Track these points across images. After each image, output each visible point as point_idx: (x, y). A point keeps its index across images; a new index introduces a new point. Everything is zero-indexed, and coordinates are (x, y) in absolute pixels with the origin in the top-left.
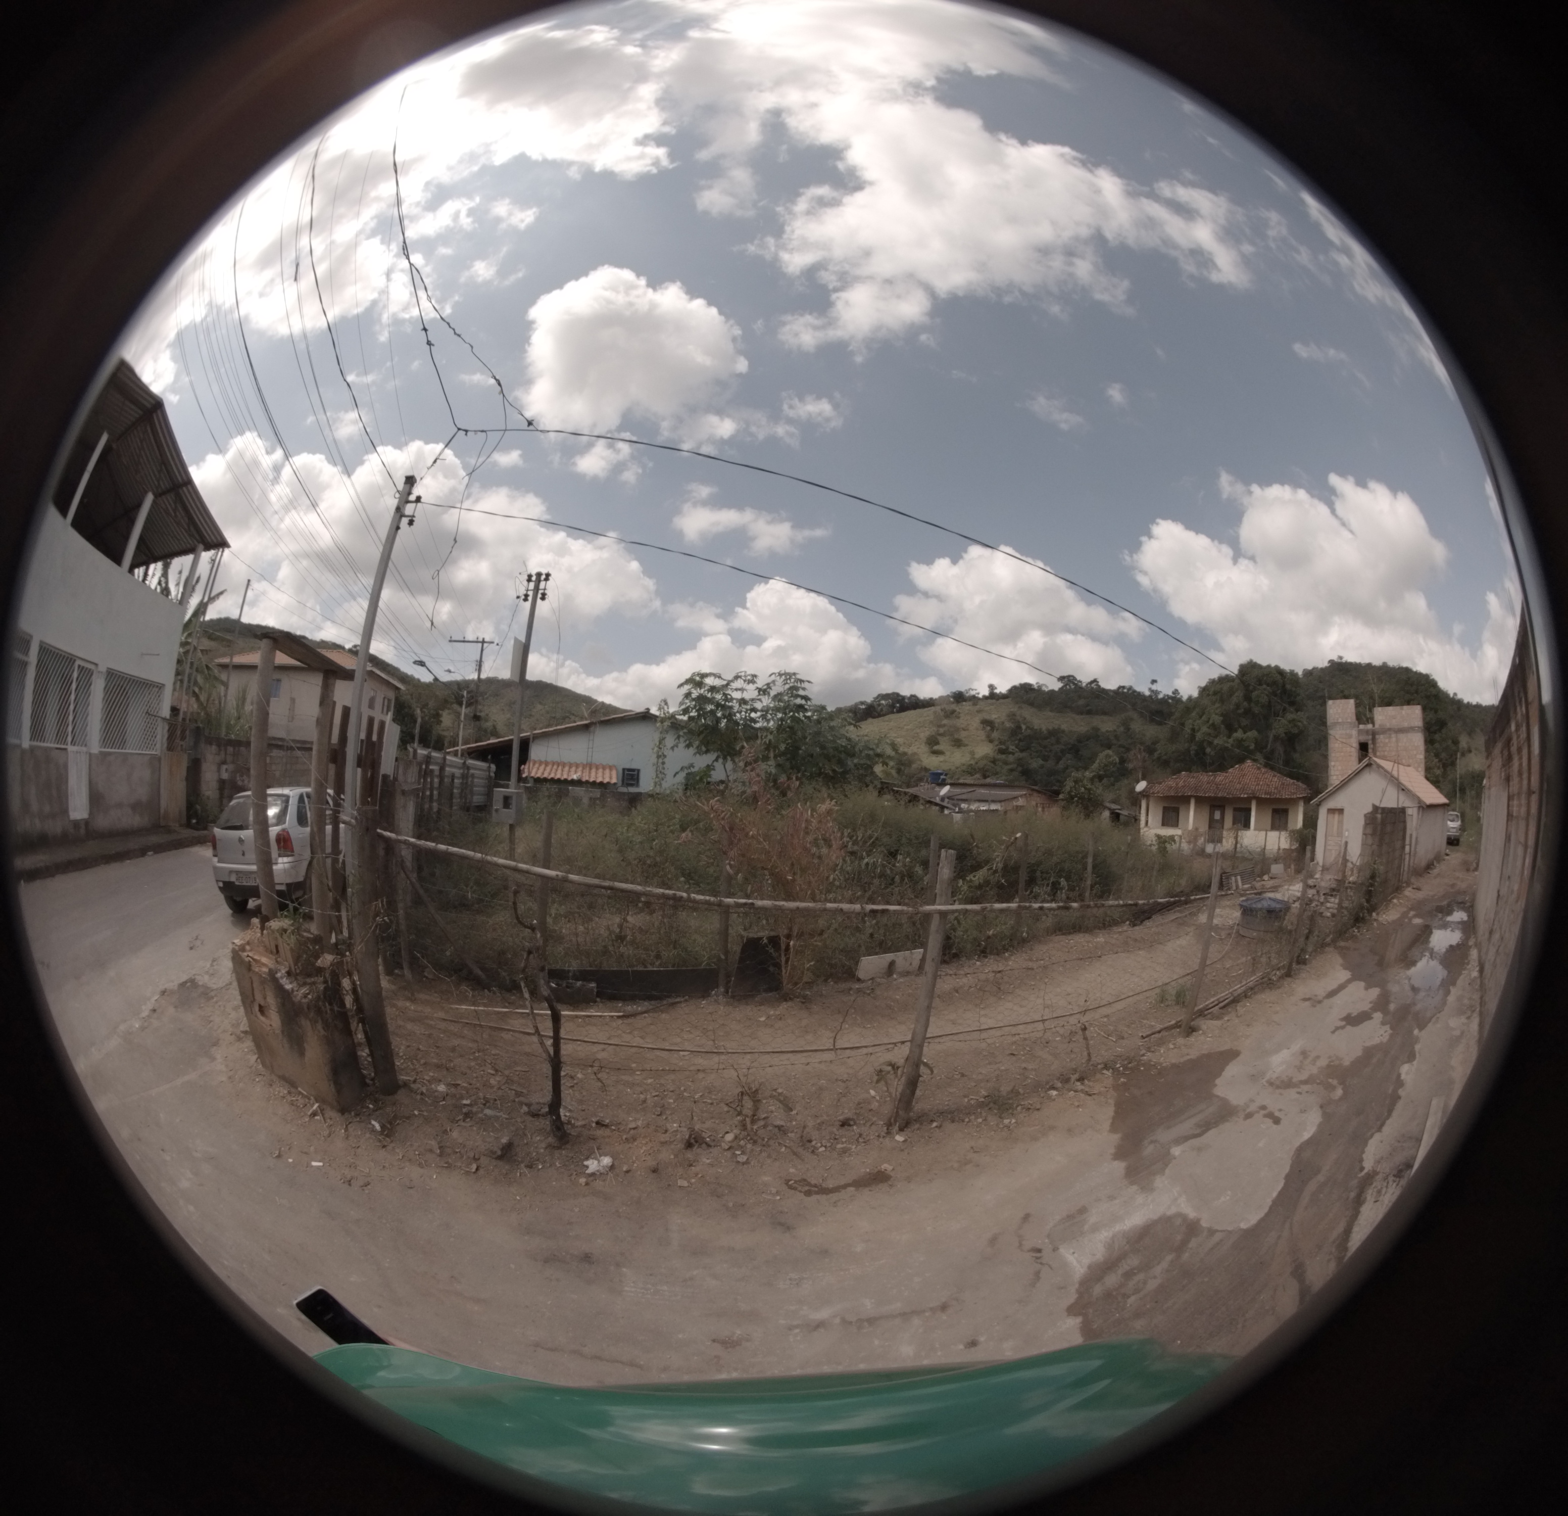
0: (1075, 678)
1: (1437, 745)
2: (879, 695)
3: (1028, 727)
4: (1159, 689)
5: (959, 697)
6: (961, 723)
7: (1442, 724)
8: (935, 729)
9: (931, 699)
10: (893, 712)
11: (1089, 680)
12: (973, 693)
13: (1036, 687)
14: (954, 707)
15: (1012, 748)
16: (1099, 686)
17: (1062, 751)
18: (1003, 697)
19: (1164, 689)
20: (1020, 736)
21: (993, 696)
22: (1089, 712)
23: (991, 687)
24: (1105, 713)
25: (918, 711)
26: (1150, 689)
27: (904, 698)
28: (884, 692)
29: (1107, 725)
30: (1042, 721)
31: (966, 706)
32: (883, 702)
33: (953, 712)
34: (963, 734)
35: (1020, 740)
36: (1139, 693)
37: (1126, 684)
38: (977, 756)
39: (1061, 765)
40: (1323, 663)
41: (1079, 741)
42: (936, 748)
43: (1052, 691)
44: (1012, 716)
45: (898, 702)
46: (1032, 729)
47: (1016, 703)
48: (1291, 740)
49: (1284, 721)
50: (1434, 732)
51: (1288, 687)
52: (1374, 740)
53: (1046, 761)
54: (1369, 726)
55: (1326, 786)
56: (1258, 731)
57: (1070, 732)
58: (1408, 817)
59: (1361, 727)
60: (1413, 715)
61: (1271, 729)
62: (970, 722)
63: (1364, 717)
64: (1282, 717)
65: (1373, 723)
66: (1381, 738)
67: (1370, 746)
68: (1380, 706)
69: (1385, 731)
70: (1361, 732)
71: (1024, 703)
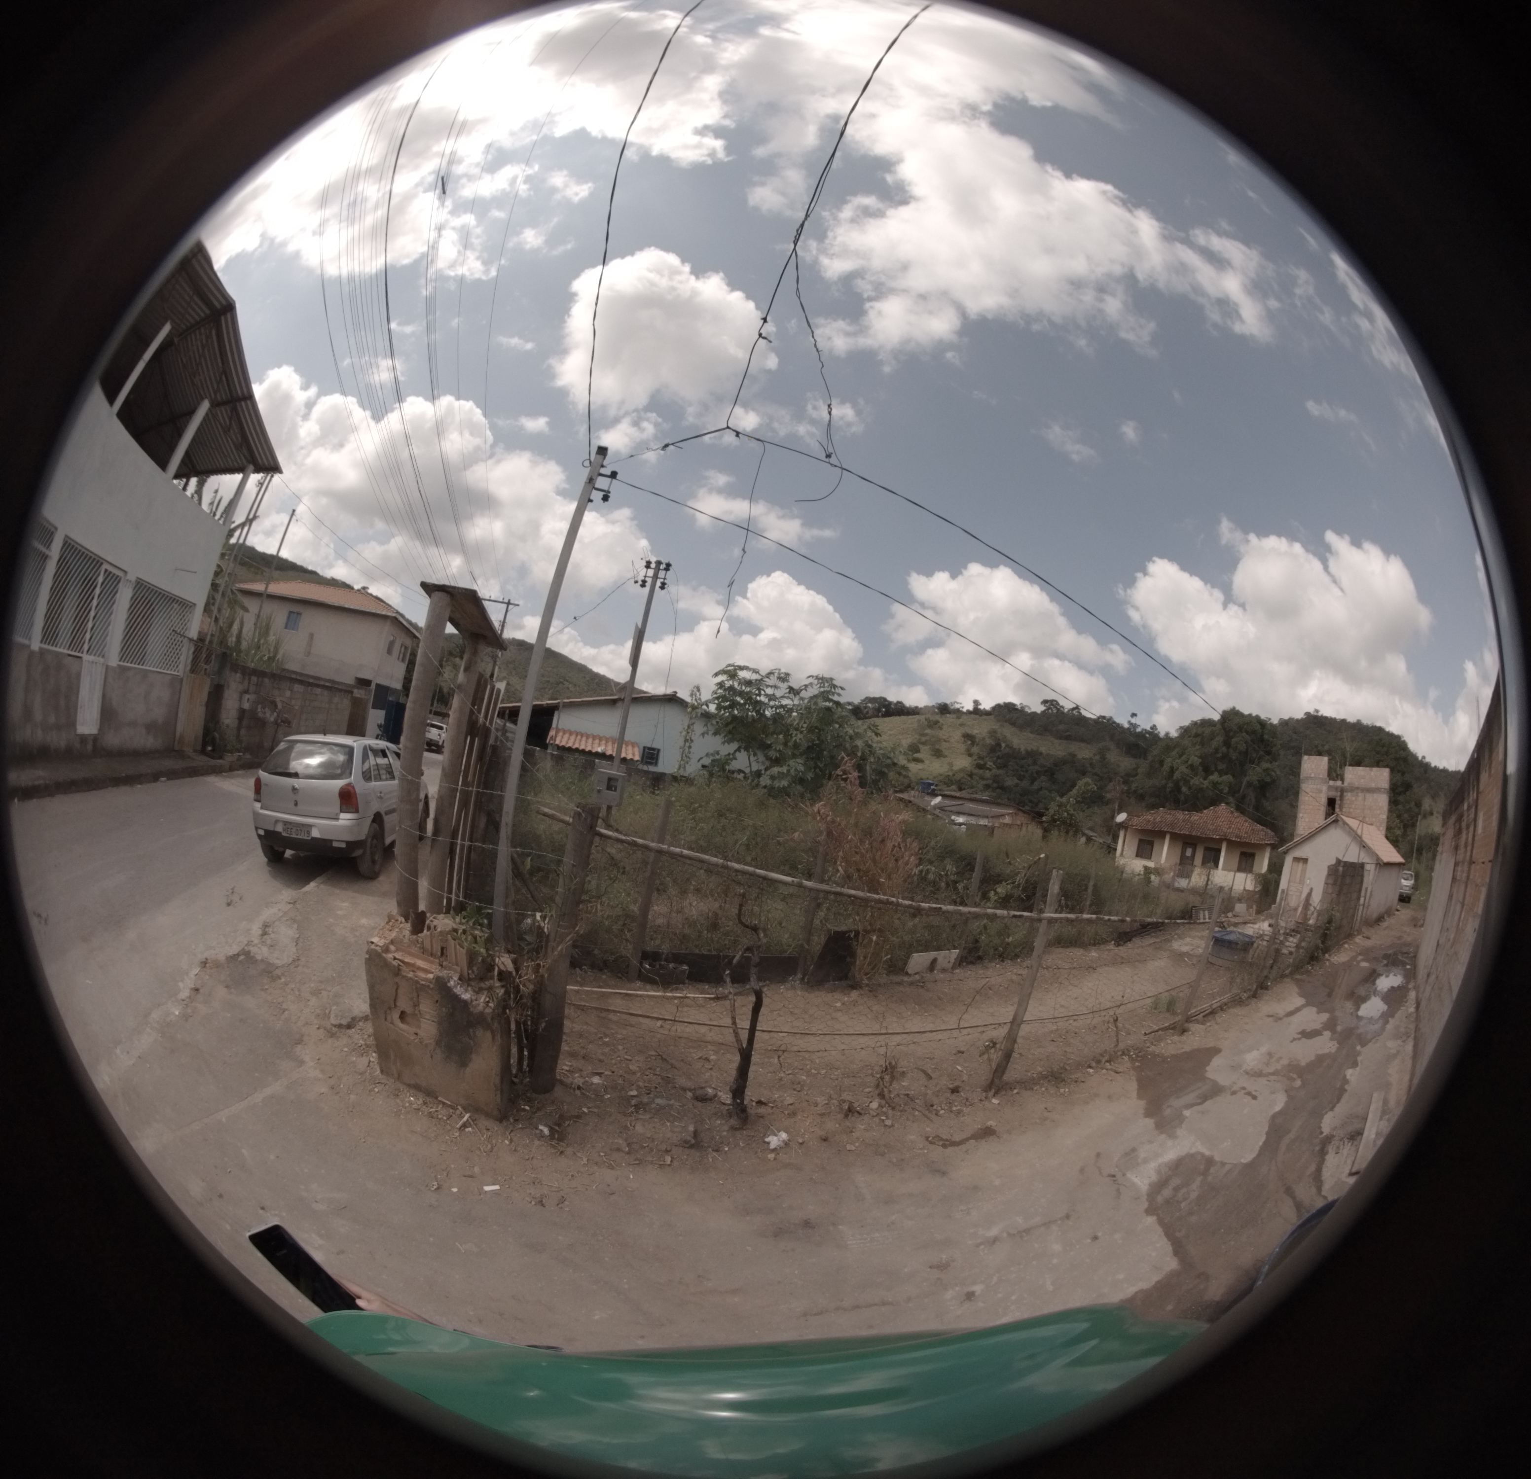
0: (1058, 704)
1: (1400, 807)
2: (867, 698)
3: (1007, 746)
4: (1138, 723)
5: (944, 709)
6: (942, 734)
7: (1408, 786)
8: (917, 737)
9: (916, 707)
10: (877, 716)
11: (1071, 707)
12: (957, 706)
13: (1019, 707)
14: (937, 717)
15: (990, 764)
16: (1081, 714)
17: (1038, 773)
18: (987, 713)
19: (1143, 724)
20: (999, 753)
21: (977, 711)
22: (1068, 738)
23: (976, 703)
24: (1082, 740)
25: (903, 718)
26: (1129, 722)
27: (890, 703)
28: (872, 696)
29: (1084, 753)
30: (1021, 741)
31: (950, 718)
32: (870, 705)
33: (937, 722)
34: (944, 746)
35: (998, 758)
36: (1118, 725)
37: (1107, 714)
38: (955, 768)
39: (1036, 786)
40: (1299, 715)
41: (1056, 765)
42: (916, 755)
43: (1035, 713)
44: (993, 733)
45: (885, 706)
46: (1011, 748)
47: (999, 721)
48: (1264, 788)
49: (1258, 769)
50: (1400, 794)
51: (1266, 737)
52: (1342, 797)
53: (1021, 780)
54: (1339, 783)
55: (1292, 835)
56: (1234, 776)
57: (1048, 755)
58: (1366, 873)
59: (1331, 783)
60: (1381, 777)
61: (1245, 776)
62: (952, 734)
63: (1334, 773)
64: (1258, 765)
65: (1343, 780)
66: (1348, 796)
67: (1338, 802)
68: (1351, 765)
69: (1354, 789)
70: (1330, 788)
71: (1006, 721)
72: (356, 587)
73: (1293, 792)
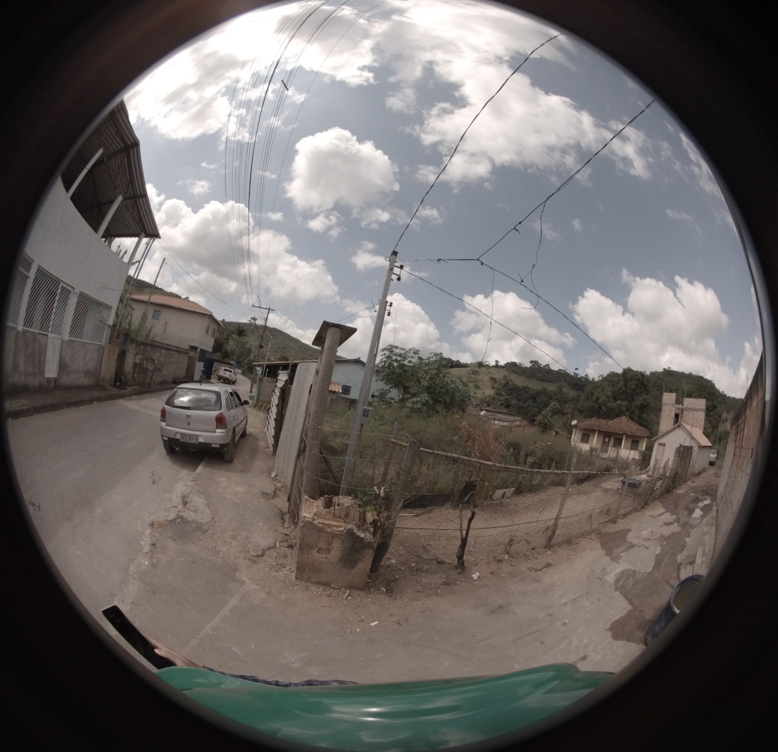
0: (538, 363)
1: (711, 418)
3: (512, 384)
4: (579, 373)
5: (480, 365)
6: (480, 377)
7: (715, 407)
8: (467, 378)
9: (467, 364)
10: (447, 368)
11: (545, 364)
12: (487, 363)
13: (518, 364)
14: (477, 369)
15: (503, 393)
16: (550, 368)
17: (528, 398)
18: (502, 367)
19: (581, 374)
20: (508, 388)
21: (497, 366)
22: (543, 380)
23: (497, 362)
24: (550, 382)
25: (459, 369)
26: (574, 372)
27: (453, 361)
28: (444, 357)
29: (551, 388)
30: (519, 381)
31: (483, 369)
32: (443, 362)
33: (477, 371)
34: (480, 384)
35: (508, 390)
36: (569, 374)
37: (563, 368)
38: (486, 395)
39: (526, 405)
40: (661, 370)
41: (537, 394)
43: (526, 367)
44: (505, 377)
45: (450, 363)
46: (515, 385)
47: (508, 371)
48: (643, 408)
49: (641, 399)
50: (710, 411)
51: (645, 382)
52: (682, 413)
53: (519, 401)
54: (680, 406)
55: (657, 431)
56: (628, 402)
57: (533, 389)
58: (693, 451)
59: (677, 406)
60: (701, 403)
61: (634, 401)
62: (484, 377)
63: (679, 401)
64: (640, 396)
65: (682, 404)
66: (685, 413)
67: (680, 416)
68: (686, 397)
69: (688, 409)
70: (676, 408)
71: (512, 371)
72: (183, 297)
73: (658, 410)
